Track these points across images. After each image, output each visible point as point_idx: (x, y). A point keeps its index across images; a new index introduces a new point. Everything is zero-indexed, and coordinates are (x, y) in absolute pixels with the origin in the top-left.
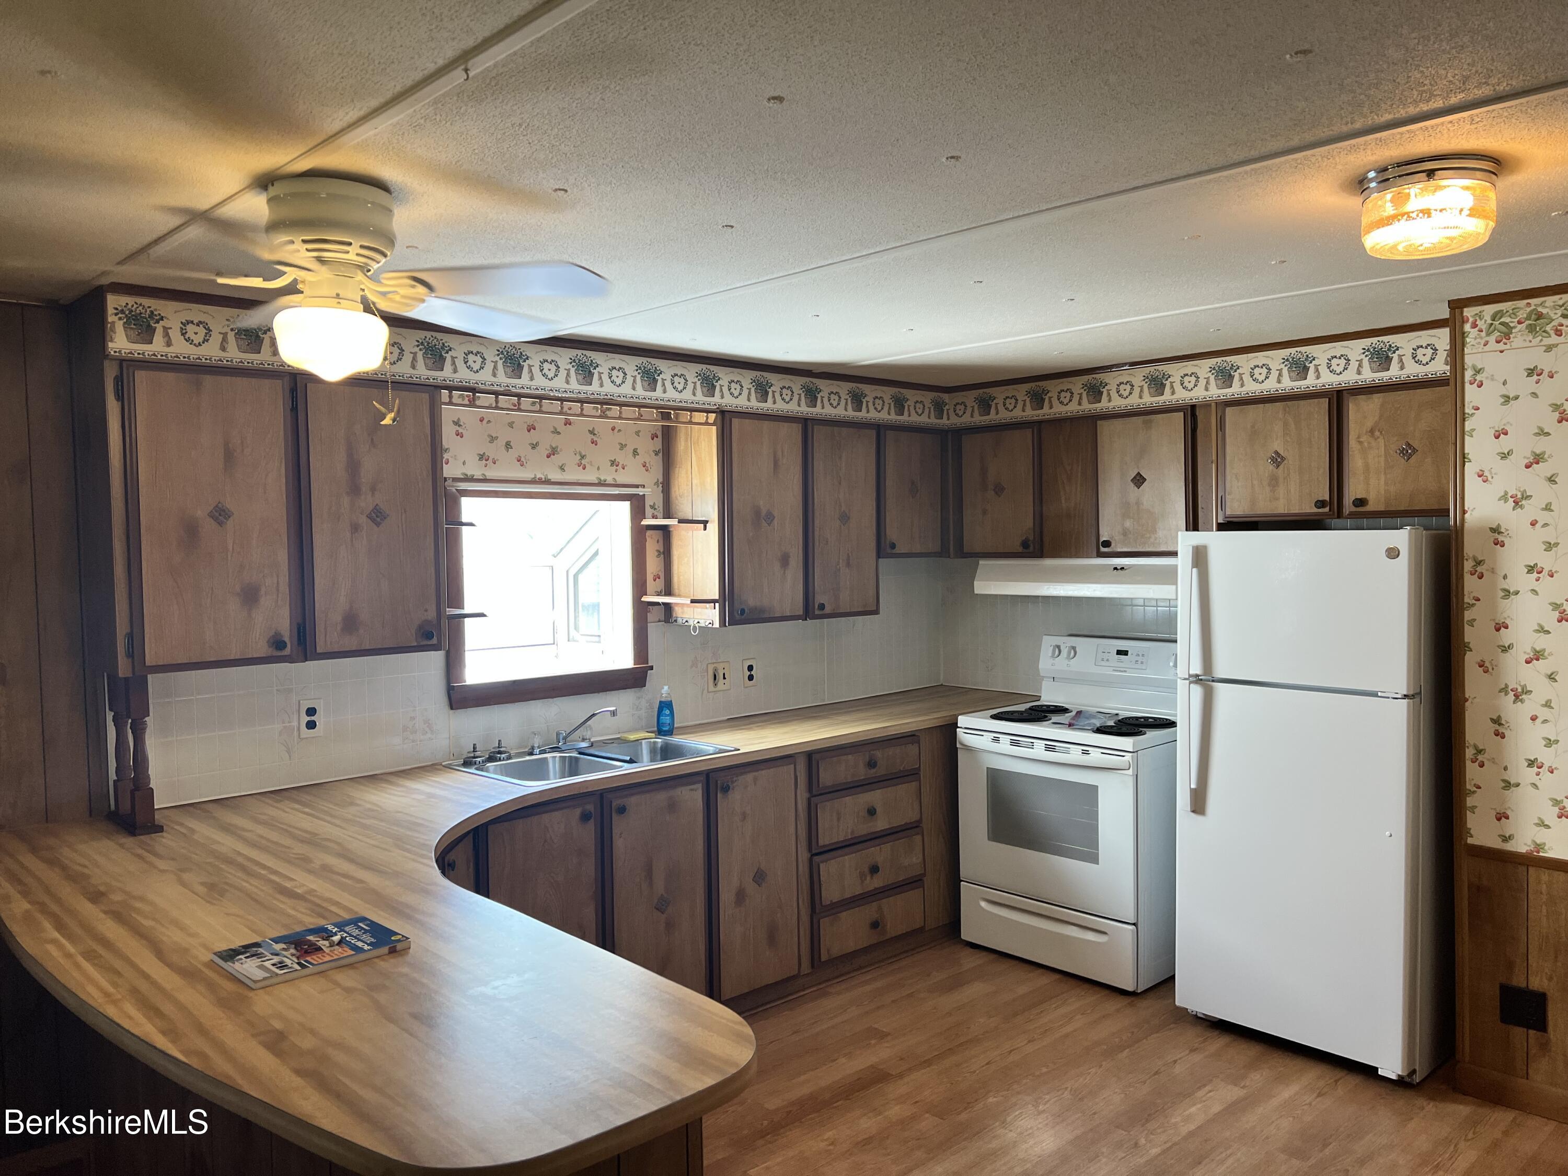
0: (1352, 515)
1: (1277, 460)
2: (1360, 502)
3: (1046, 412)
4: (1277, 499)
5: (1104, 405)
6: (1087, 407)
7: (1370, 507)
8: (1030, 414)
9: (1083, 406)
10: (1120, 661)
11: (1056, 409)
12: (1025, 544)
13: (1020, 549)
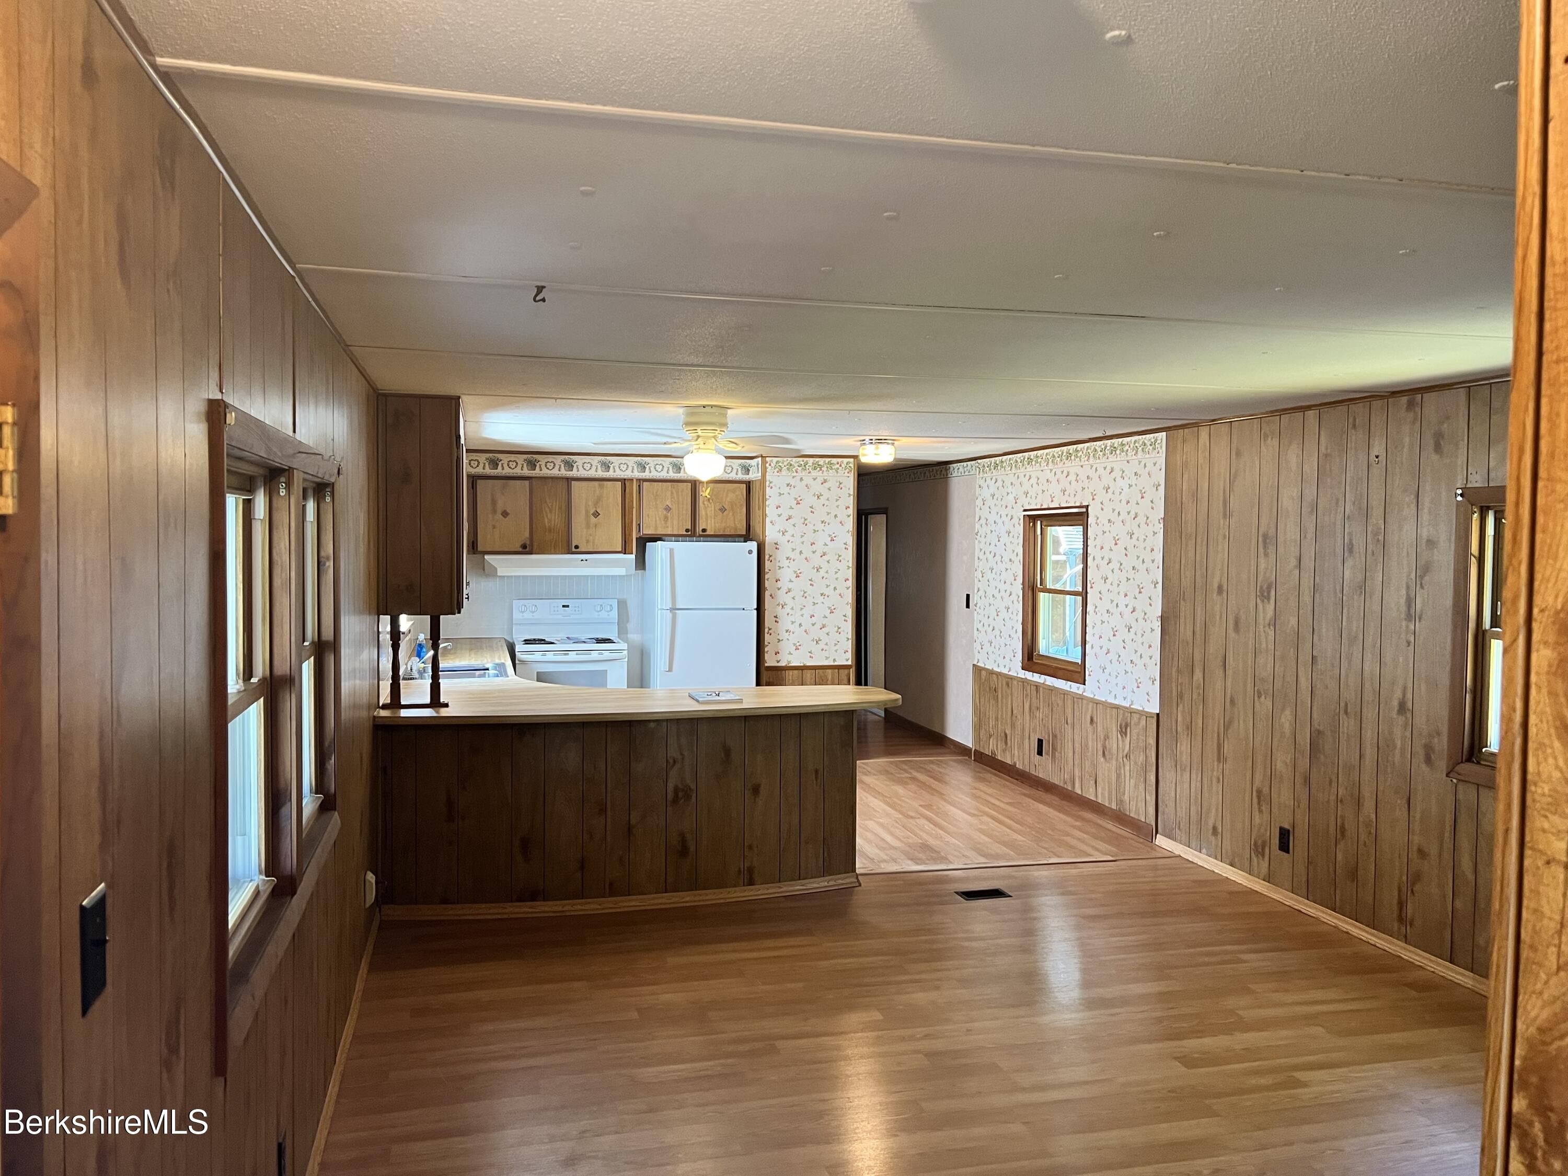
0: (700, 536)
1: (668, 509)
2: (704, 530)
3: (536, 472)
4: (668, 527)
5: (574, 473)
6: (564, 473)
7: (708, 533)
8: (526, 472)
9: (559, 471)
10: (565, 611)
11: (543, 471)
12: (524, 546)
13: (521, 550)
